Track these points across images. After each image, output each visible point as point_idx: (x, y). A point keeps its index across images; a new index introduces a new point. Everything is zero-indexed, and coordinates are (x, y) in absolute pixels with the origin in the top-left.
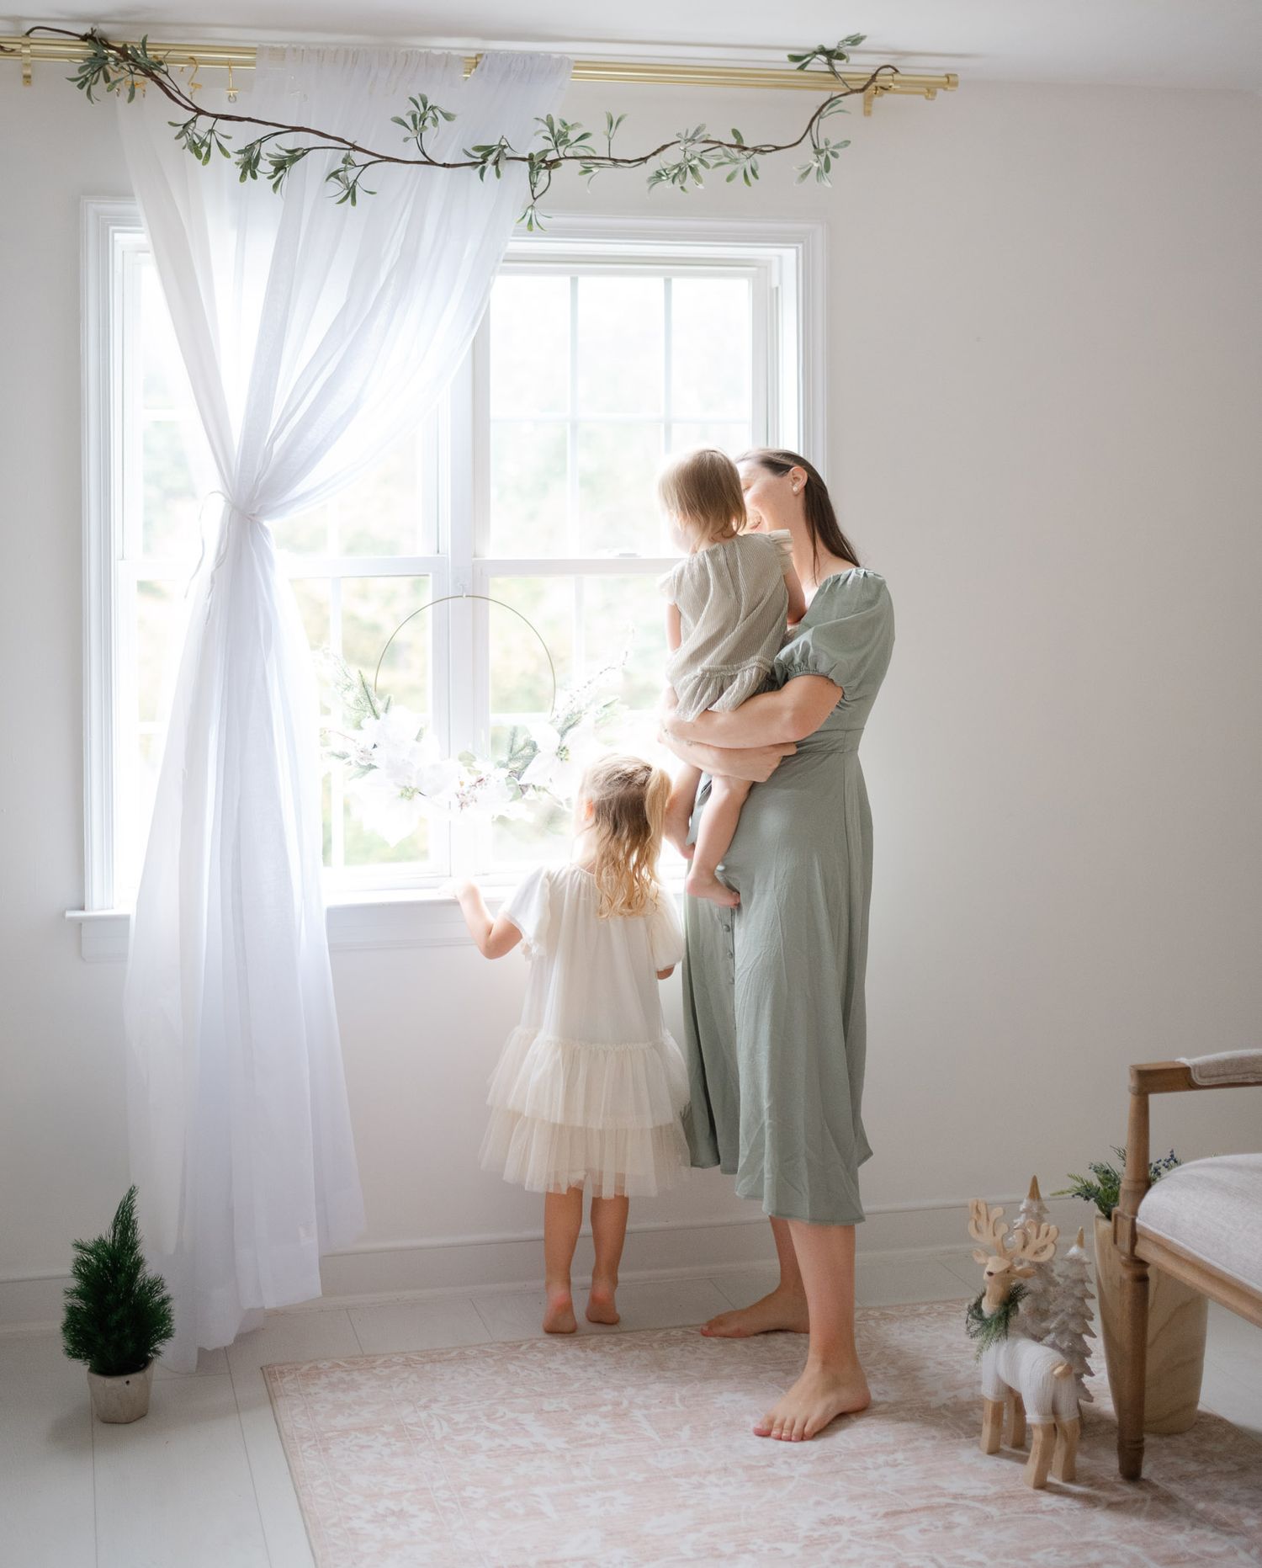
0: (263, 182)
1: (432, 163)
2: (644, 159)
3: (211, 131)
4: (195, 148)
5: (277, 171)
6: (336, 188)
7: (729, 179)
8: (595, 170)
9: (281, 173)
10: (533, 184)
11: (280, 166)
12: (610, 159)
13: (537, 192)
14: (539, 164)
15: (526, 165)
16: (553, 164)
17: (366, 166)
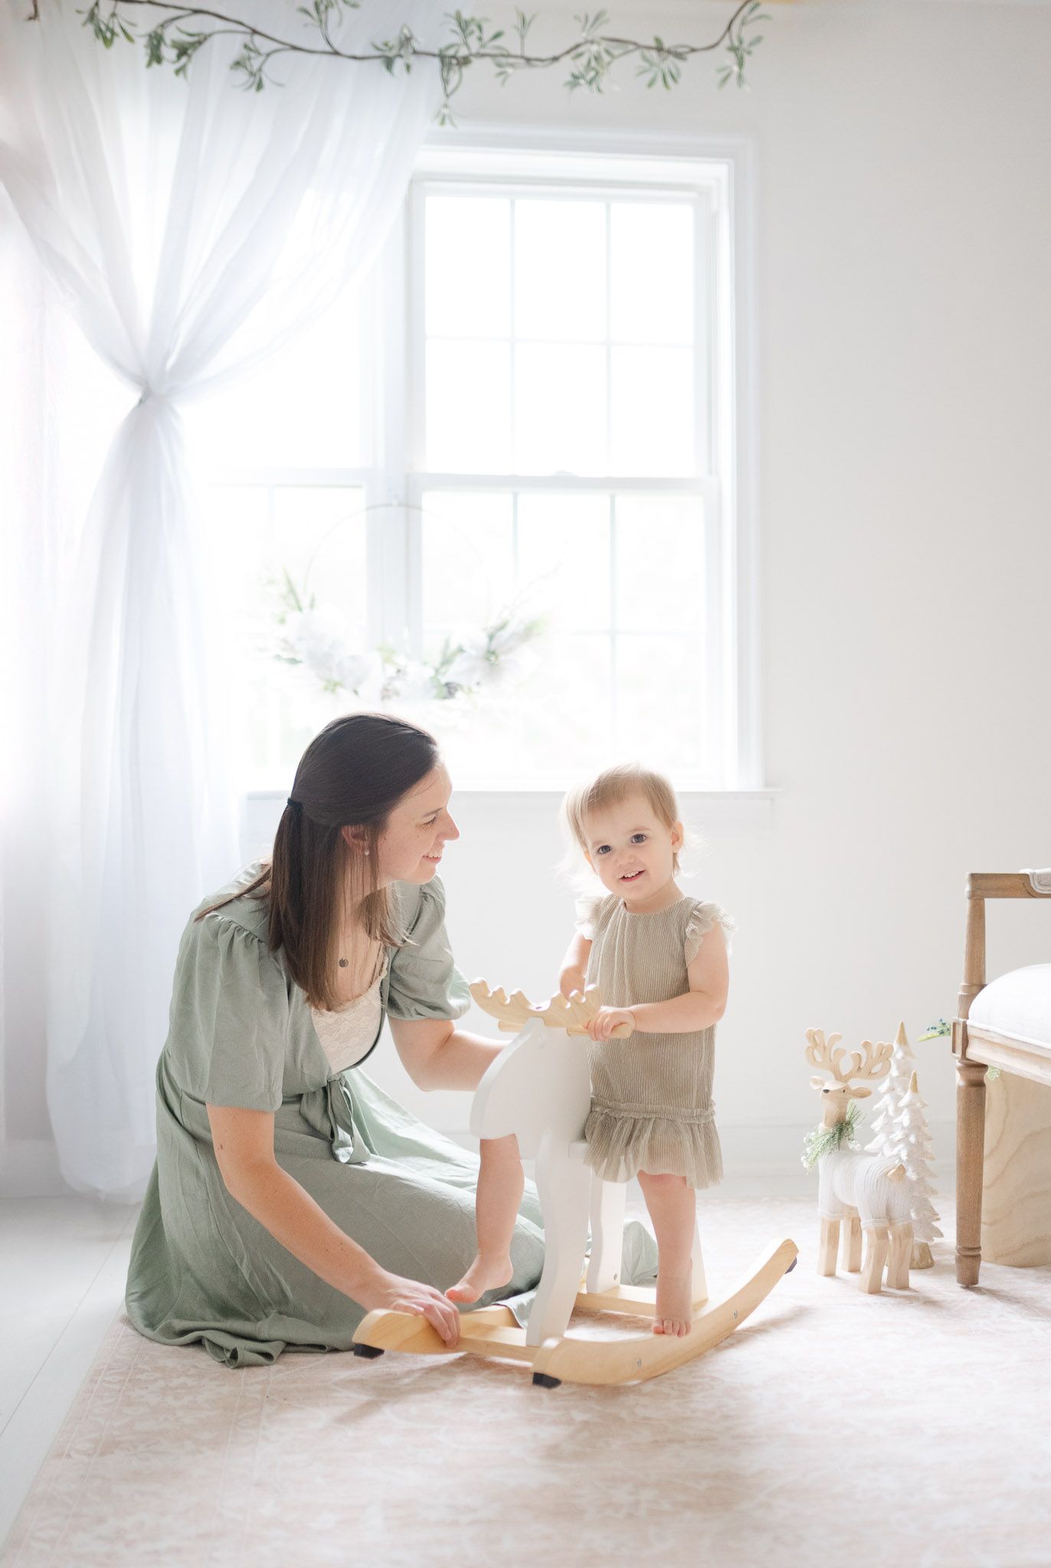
0: (168, 67)
1: (336, 53)
2: (555, 59)
3: (113, 15)
4: (99, 32)
5: (179, 56)
6: (242, 76)
7: (651, 84)
8: (510, 70)
9: (184, 59)
10: (446, 82)
11: (183, 51)
12: (522, 57)
13: (450, 89)
14: (450, 62)
15: (437, 62)
16: (465, 61)
17: (268, 55)
